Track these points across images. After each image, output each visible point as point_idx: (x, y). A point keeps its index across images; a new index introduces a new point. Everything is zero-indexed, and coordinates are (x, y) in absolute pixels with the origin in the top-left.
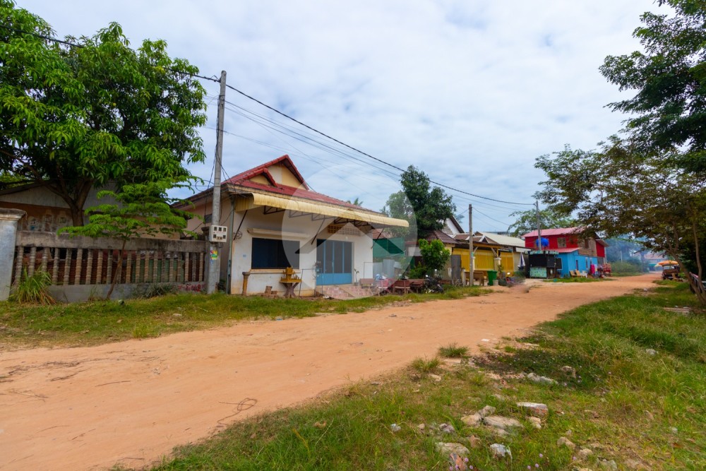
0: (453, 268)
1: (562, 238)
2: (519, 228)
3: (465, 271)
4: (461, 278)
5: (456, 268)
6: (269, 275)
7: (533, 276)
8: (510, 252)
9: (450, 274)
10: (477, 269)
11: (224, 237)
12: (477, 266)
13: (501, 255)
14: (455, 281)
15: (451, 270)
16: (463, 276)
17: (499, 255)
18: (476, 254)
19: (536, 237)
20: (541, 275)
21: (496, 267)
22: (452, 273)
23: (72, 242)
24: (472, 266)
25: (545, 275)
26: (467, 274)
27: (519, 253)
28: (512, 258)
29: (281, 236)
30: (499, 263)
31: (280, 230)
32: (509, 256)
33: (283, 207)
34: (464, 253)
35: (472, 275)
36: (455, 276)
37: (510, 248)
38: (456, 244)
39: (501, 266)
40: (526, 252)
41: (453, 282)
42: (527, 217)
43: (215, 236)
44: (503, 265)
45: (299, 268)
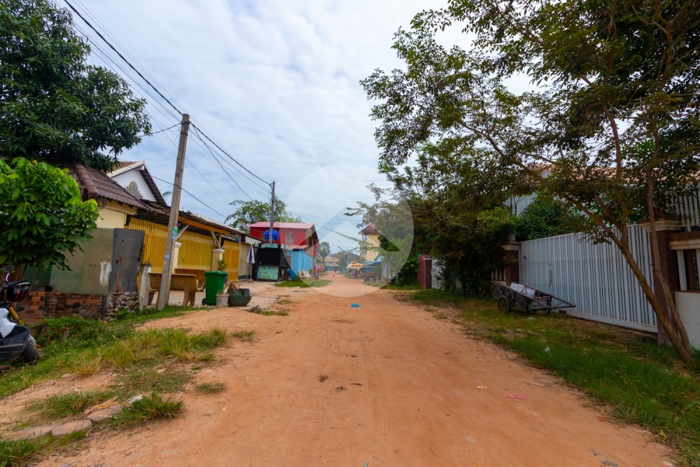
0: (116, 262)
1: (290, 233)
2: (239, 219)
3: (150, 270)
4: (137, 289)
5: (126, 264)
7: (261, 277)
8: (237, 242)
9: (104, 277)
10: (181, 267)
12: (181, 260)
13: (224, 246)
14: (116, 296)
15: (109, 269)
16: (144, 284)
17: (222, 244)
18: (185, 238)
19: (268, 229)
20: (271, 277)
21: (215, 263)
22: (112, 276)
24: (170, 260)
25: (276, 277)
26: (156, 278)
27: (249, 245)
28: (238, 251)
30: (221, 258)
32: (234, 247)
34: (154, 233)
35: (166, 282)
36: (120, 282)
37: (237, 236)
38: (139, 209)
39: (222, 262)
40: (257, 245)
41: (110, 298)
42: (249, 208)
44: (226, 261)
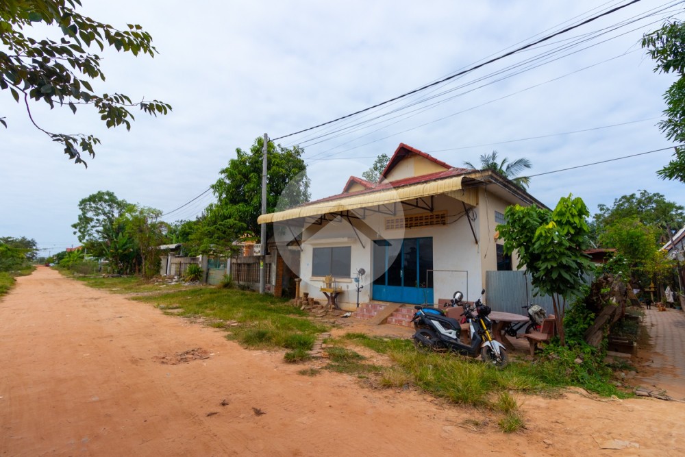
43: (255, 252)
45: (350, 278)
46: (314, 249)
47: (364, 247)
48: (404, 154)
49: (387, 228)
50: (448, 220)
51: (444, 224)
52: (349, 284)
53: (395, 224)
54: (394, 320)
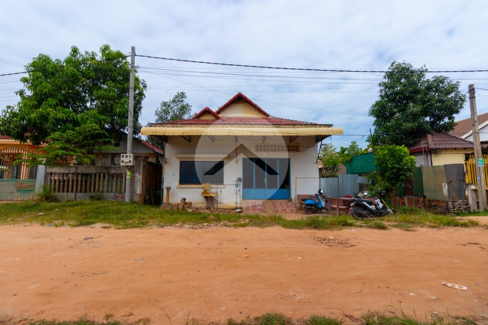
0: (449, 183)
3: (472, 187)
4: (466, 199)
5: (455, 184)
6: (195, 189)
9: (445, 191)
11: (130, 162)
14: (454, 202)
15: (447, 187)
16: (471, 196)
22: (449, 190)
23: (67, 170)
24: (481, 181)
29: (194, 158)
31: (194, 153)
33: (199, 134)
35: (481, 195)
36: (455, 194)
41: (450, 203)
43: (123, 162)
45: (223, 184)
46: (181, 162)
47: (237, 163)
48: (240, 100)
49: (257, 150)
50: (301, 149)
51: (298, 151)
52: (222, 189)
53: (262, 148)
54: (280, 210)
